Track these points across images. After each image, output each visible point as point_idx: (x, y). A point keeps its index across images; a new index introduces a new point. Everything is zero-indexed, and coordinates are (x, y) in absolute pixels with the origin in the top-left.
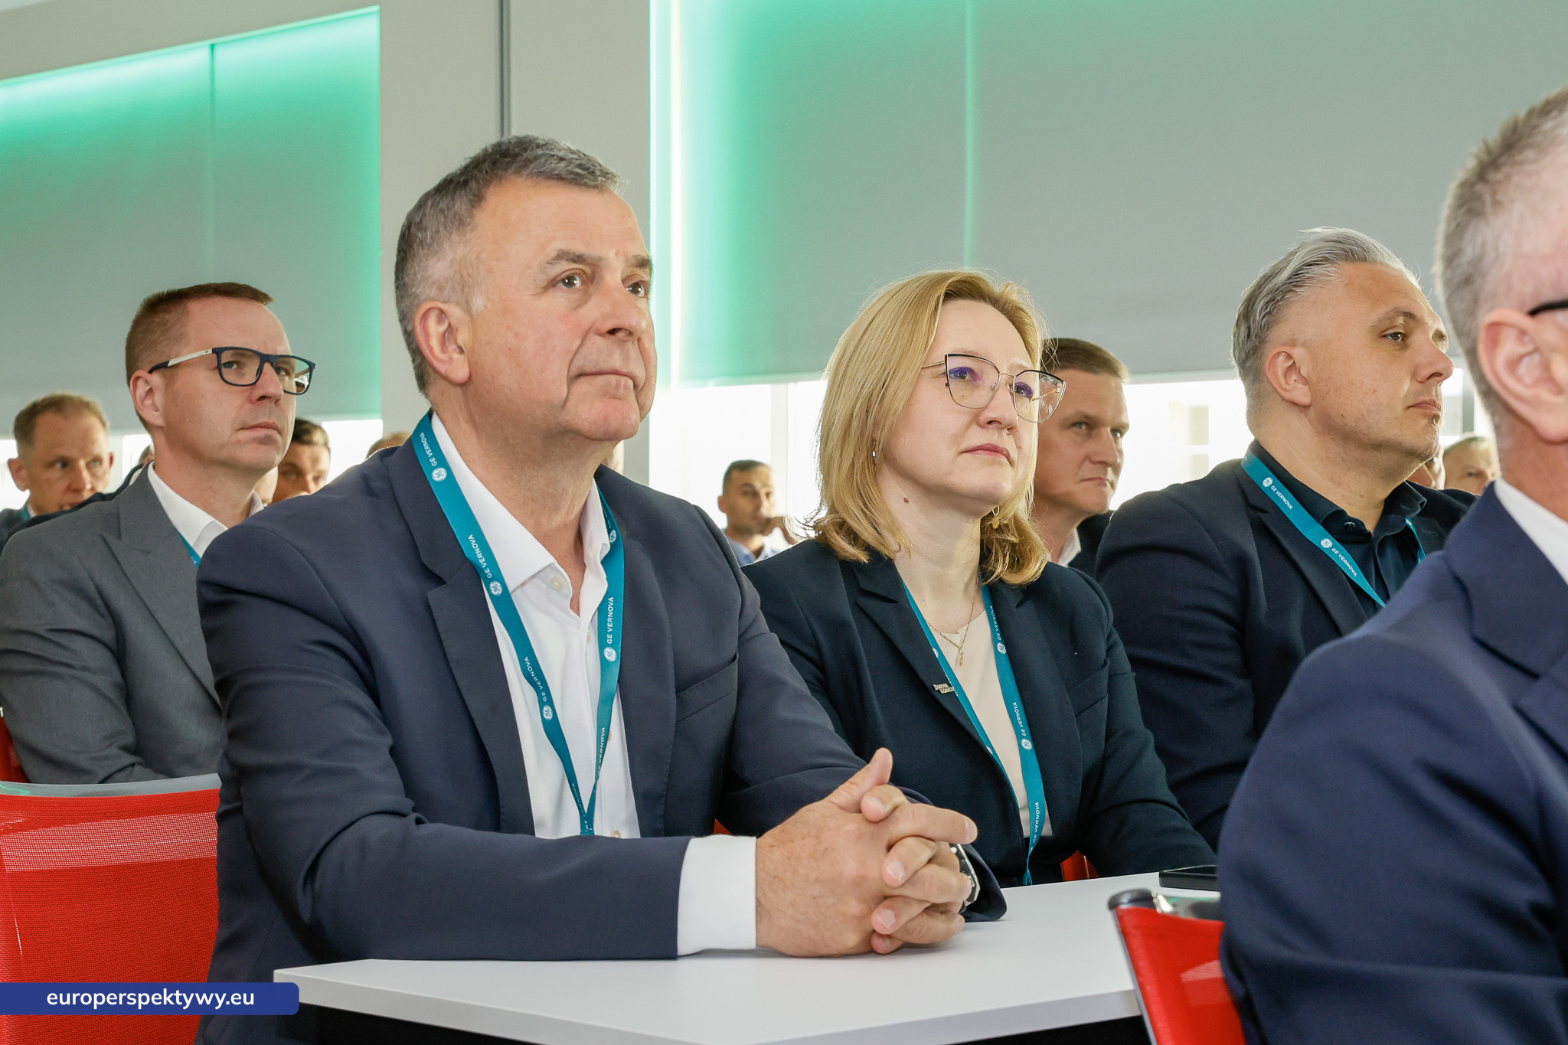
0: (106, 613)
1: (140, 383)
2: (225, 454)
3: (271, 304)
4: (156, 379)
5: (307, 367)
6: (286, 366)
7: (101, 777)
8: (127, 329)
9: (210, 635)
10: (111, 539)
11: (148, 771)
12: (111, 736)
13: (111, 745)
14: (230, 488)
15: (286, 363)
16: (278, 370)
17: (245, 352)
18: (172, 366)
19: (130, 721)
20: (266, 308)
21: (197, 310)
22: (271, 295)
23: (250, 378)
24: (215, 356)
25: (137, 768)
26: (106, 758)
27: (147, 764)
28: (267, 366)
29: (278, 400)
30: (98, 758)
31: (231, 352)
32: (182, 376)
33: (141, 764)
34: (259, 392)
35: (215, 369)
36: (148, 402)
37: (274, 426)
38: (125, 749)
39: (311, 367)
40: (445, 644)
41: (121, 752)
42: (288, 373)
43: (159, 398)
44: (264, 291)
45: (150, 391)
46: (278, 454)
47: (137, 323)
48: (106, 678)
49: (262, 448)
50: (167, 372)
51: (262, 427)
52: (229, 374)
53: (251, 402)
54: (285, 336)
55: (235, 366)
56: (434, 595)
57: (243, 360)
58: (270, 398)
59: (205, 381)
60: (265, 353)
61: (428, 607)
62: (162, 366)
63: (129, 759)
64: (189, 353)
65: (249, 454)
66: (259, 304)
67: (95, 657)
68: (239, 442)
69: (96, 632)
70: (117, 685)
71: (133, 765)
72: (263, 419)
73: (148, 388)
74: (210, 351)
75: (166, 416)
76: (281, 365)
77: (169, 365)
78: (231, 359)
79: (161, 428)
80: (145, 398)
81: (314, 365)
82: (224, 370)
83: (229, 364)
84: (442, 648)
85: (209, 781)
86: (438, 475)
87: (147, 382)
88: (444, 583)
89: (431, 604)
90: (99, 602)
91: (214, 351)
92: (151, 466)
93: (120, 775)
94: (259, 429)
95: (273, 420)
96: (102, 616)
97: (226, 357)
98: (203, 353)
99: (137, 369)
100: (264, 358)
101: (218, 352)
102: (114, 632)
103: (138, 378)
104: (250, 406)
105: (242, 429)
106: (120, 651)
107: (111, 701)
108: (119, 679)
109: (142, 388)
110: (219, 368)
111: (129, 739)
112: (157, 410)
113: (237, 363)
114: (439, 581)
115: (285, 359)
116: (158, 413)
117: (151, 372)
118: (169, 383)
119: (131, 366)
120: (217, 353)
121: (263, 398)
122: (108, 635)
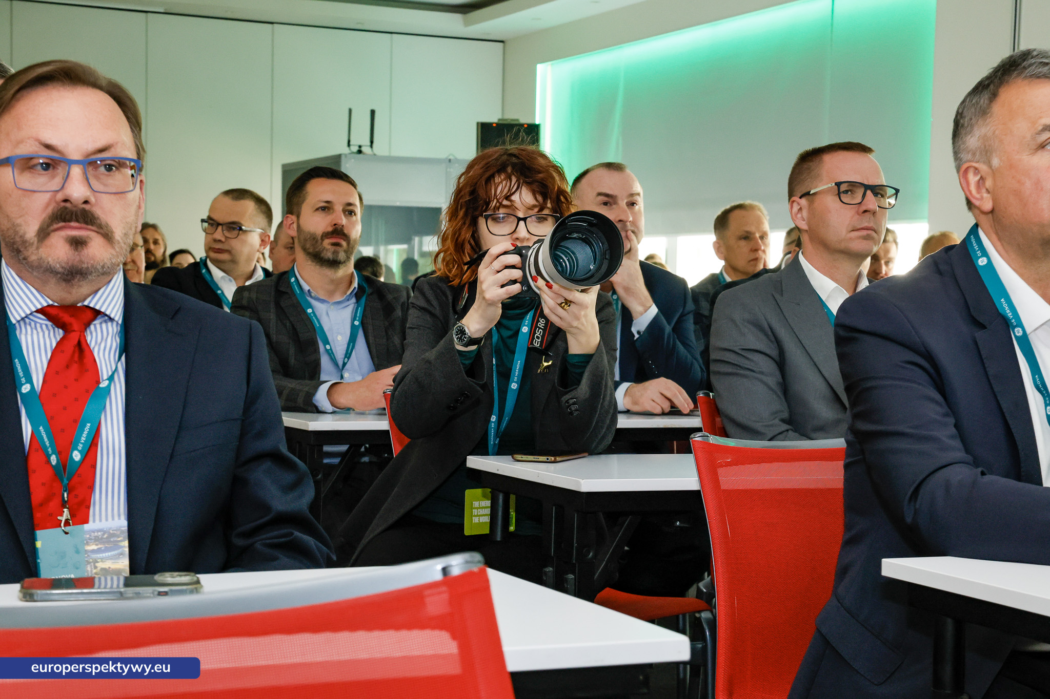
0: (773, 339)
1: (795, 205)
2: (843, 246)
3: (873, 154)
4: (803, 201)
5: (894, 191)
6: (881, 192)
7: (769, 437)
8: (789, 172)
9: (841, 357)
10: (777, 296)
11: (797, 434)
12: (776, 413)
13: (776, 418)
14: (846, 267)
15: (881, 190)
16: (876, 194)
17: (854, 184)
18: (814, 194)
19: (785, 404)
20: (871, 156)
21: (829, 160)
22: (873, 148)
23: (859, 200)
24: (836, 187)
25: (790, 432)
26: (772, 426)
27: (795, 431)
28: (869, 192)
29: (875, 212)
30: (766, 426)
31: (846, 184)
32: (818, 200)
33: (792, 430)
34: (864, 208)
35: (836, 195)
36: (799, 216)
37: (872, 228)
38: (783, 421)
39: (897, 191)
40: (986, 366)
41: (780, 423)
42: (882, 196)
43: (805, 213)
44: (869, 146)
45: (800, 209)
46: (875, 245)
47: (794, 169)
48: (773, 380)
49: (865, 242)
50: (810, 197)
51: (864, 229)
52: (845, 198)
53: (858, 214)
54: (882, 173)
55: (849, 193)
56: (979, 335)
57: (854, 189)
58: (869, 211)
59: (831, 202)
60: (867, 184)
61: (976, 343)
62: (807, 194)
63: (785, 427)
64: (822, 185)
65: (858, 246)
66: (866, 154)
67: (766, 365)
68: (851, 239)
69: (768, 352)
70: (779, 383)
71: (787, 430)
72: (866, 224)
73: (799, 207)
74: (834, 184)
75: (809, 224)
76: (878, 191)
77: (811, 193)
78: (847, 189)
79: (807, 231)
80: (798, 213)
81: (899, 190)
82: (842, 195)
83: (846, 192)
84: (985, 368)
85: (839, 443)
86: (982, 262)
87: (798, 204)
88: (986, 328)
89: (978, 341)
90: (770, 333)
91: (836, 184)
92: (800, 252)
93: (780, 436)
94: (863, 230)
95: (871, 225)
96: (772, 341)
97: (843, 187)
98: (830, 185)
99: (794, 196)
100: (867, 187)
101: (838, 184)
102: (778, 352)
103: (794, 201)
104: (858, 216)
105: (853, 231)
106: (781, 363)
107: (776, 393)
108: (781, 380)
109: (796, 208)
110: (839, 194)
111: (786, 415)
112: (804, 220)
113: (850, 190)
114: (982, 326)
115: (881, 187)
116: (804, 222)
117: (800, 198)
118: (811, 203)
119: (791, 194)
120: (838, 186)
121: (865, 211)
122: (774, 353)
